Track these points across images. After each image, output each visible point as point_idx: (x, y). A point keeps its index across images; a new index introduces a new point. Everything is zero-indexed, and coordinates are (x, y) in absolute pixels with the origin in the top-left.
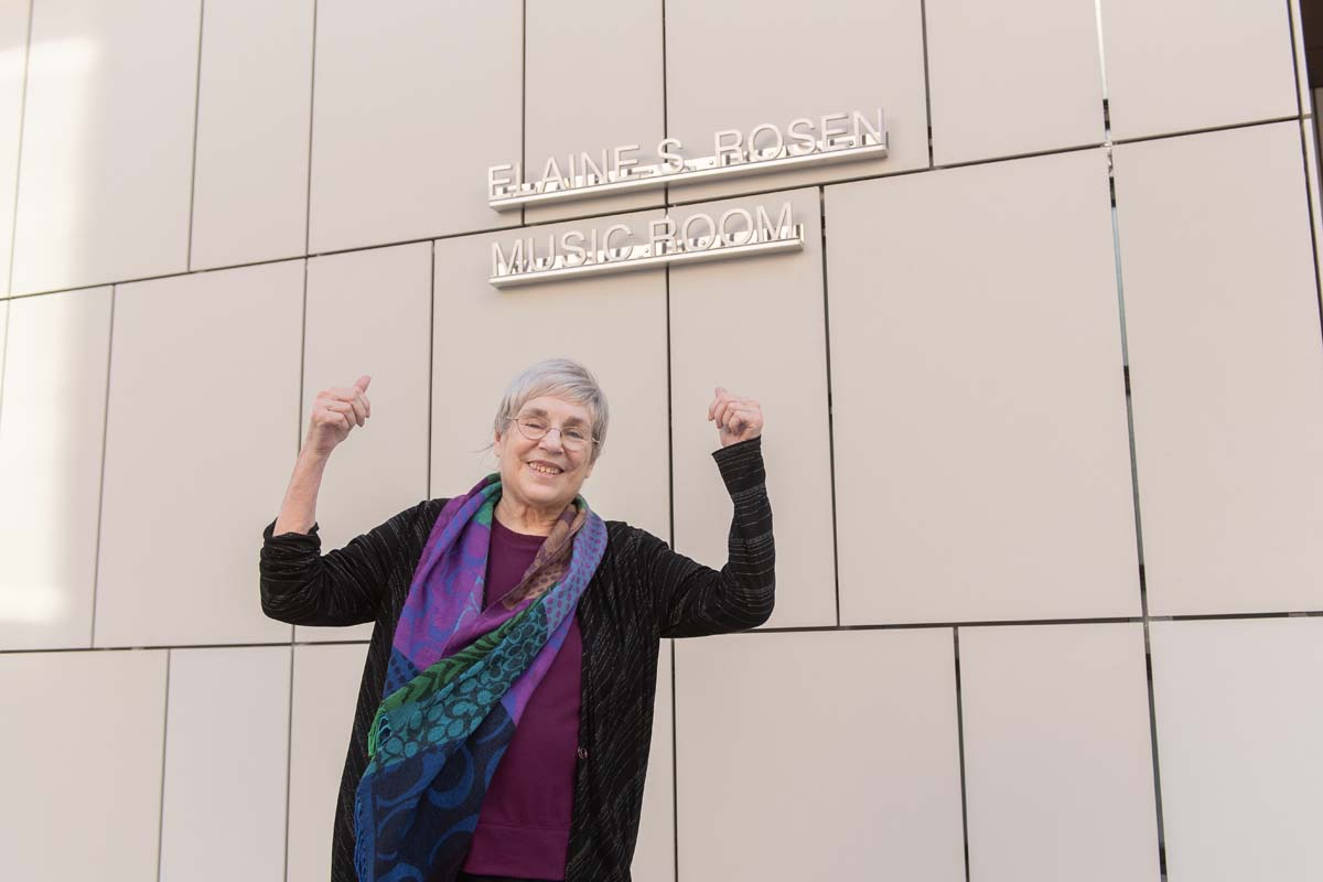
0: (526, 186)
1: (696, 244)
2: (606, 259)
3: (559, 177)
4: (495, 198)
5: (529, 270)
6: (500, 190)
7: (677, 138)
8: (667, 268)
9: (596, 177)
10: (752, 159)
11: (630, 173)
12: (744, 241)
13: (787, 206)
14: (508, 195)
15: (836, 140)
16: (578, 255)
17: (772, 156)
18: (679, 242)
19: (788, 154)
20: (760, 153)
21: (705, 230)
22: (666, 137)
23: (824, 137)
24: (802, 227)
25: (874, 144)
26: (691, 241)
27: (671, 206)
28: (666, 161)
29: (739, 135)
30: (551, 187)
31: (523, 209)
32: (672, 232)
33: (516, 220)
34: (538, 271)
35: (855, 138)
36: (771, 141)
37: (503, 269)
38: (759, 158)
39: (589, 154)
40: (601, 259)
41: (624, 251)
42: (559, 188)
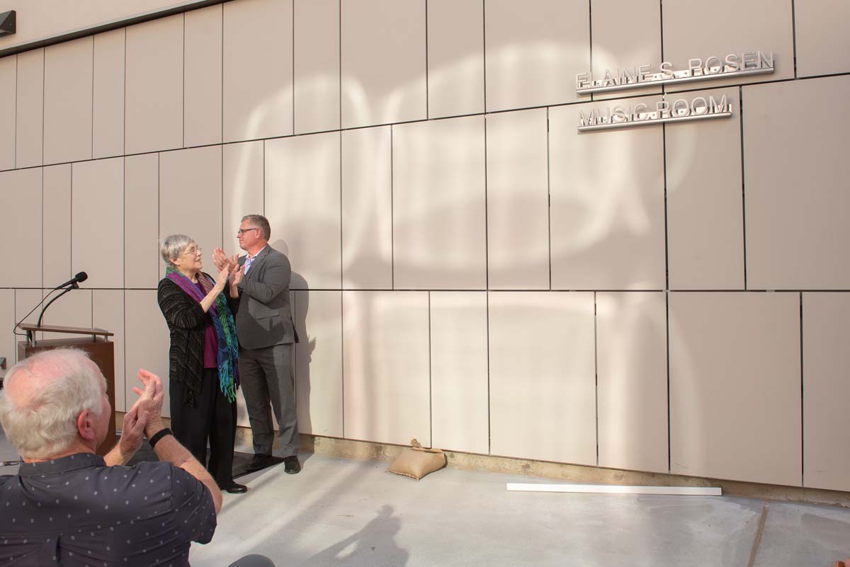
8: (664, 124)
22: (663, 61)
27: (666, 94)
31: (592, 94)
33: (589, 99)
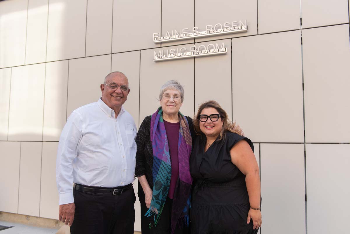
0: (162, 38)
1: (201, 52)
2: (180, 56)
3: (169, 36)
4: (155, 41)
5: (162, 58)
6: (156, 39)
7: (197, 27)
8: (194, 58)
9: (178, 36)
10: (215, 32)
11: (186, 35)
12: (213, 51)
13: (223, 43)
14: (158, 40)
15: (235, 27)
16: (174, 54)
17: (220, 31)
18: (197, 52)
19: (223, 31)
20: (217, 31)
21: (203, 49)
22: (195, 26)
23: (232, 27)
24: (226, 48)
25: (244, 28)
26: (200, 51)
27: (196, 43)
28: (195, 32)
29: (212, 26)
30: (168, 38)
31: (161, 43)
32: (195, 50)
33: (160, 46)
34: (164, 58)
35: (240, 27)
36: (219, 28)
37: (156, 57)
38: (217, 32)
39: (176, 30)
40: (179, 55)
41: (184, 54)
42: (169, 38)
